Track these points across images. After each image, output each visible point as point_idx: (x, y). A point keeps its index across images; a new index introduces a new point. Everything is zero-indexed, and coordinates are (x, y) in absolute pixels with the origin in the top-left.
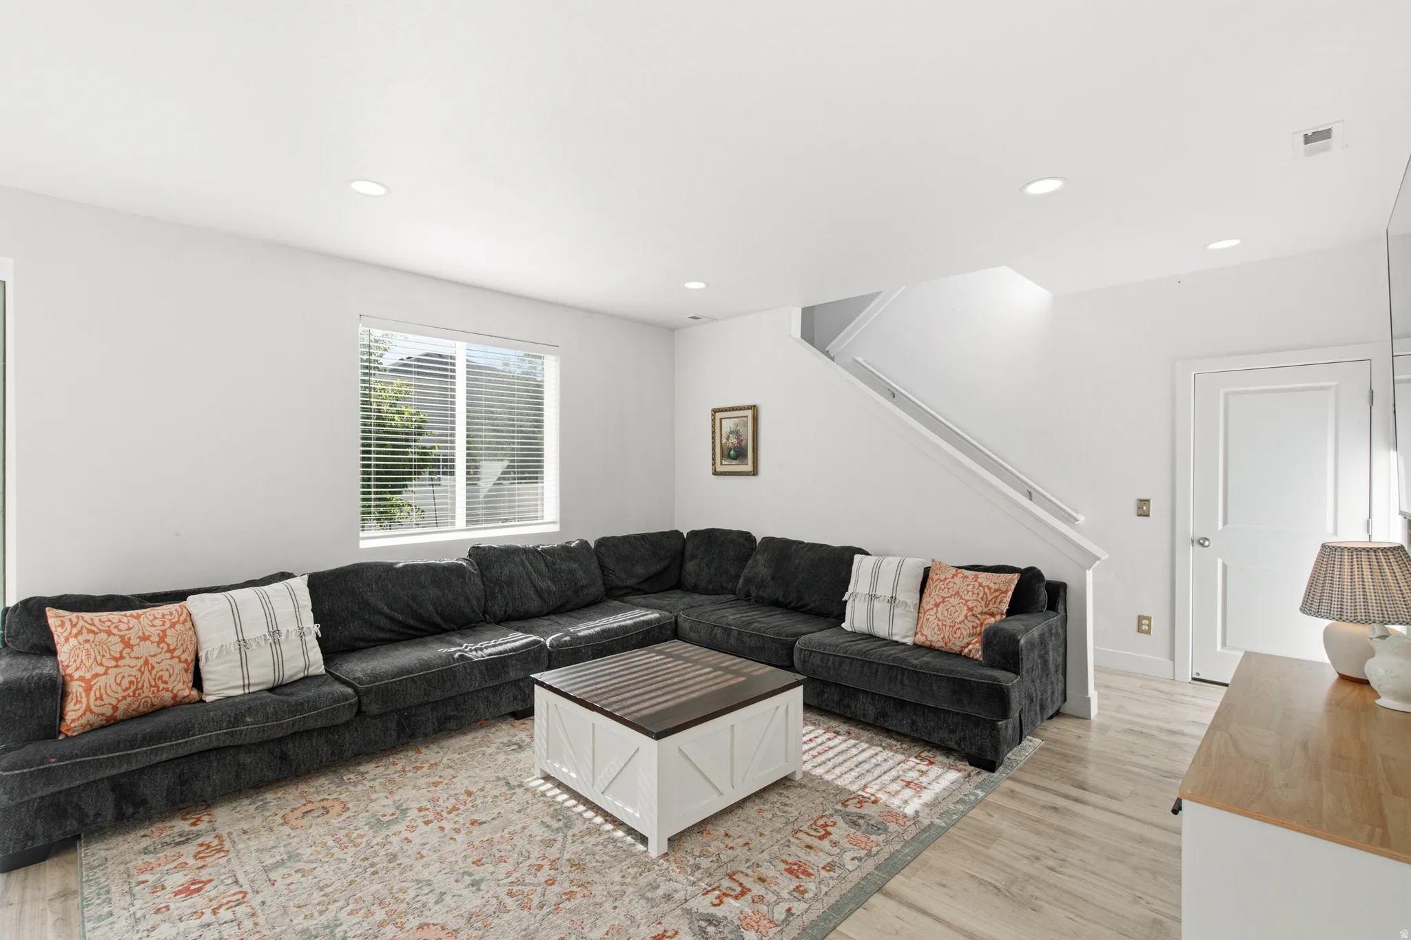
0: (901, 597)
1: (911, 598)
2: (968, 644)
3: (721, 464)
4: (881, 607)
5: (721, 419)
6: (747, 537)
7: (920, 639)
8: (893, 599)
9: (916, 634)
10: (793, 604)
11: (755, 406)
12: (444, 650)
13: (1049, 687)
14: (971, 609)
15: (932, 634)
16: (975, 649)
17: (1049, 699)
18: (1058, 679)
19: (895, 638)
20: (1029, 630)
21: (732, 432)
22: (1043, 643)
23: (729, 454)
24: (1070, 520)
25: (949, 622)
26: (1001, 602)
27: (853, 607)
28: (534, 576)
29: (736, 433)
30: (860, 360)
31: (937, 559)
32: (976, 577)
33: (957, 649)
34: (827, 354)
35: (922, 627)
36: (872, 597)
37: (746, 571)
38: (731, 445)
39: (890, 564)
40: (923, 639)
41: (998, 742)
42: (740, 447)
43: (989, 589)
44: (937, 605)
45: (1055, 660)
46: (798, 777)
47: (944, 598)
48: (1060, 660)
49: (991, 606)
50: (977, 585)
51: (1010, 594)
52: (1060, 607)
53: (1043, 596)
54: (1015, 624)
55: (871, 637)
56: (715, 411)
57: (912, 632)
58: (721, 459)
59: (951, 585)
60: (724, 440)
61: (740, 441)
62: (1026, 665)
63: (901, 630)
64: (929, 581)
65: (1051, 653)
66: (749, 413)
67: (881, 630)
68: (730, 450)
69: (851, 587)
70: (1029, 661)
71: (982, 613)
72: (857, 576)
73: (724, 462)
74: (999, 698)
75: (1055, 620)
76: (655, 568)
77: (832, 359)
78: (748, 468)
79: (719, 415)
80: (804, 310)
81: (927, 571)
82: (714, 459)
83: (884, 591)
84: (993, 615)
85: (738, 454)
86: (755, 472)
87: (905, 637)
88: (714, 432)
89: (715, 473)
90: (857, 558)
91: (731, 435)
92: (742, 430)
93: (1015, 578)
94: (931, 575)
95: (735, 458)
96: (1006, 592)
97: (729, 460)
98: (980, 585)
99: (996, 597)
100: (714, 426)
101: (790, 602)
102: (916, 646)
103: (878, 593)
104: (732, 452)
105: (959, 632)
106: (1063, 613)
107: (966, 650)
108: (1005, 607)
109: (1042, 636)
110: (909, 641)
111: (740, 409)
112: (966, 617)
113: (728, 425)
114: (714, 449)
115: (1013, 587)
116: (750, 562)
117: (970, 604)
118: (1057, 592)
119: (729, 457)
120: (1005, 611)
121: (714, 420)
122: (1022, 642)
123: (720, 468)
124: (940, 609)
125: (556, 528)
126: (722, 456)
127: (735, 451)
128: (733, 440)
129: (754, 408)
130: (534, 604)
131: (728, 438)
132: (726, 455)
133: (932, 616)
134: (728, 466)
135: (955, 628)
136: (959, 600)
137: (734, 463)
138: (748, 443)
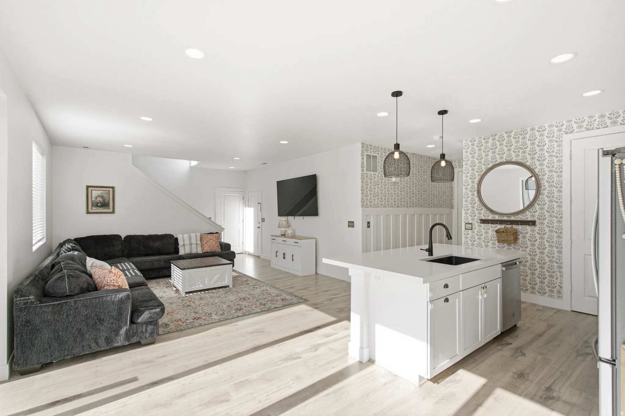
1: (200, 243)
2: (217, 249)
3: (92, 209)
4: (194, 246)
5: (92, 190)
6: (119, 236)
7: (204, 251)
8: (196, 244)
9: (202, 250)
15: (207, 249)
16: (219, 250)
19: (198, 253)
23: (97, 205)
25: (211, 245)
27: (181, 249)
29: (101, 197)
31: (201, 233)
33: (214, 251)
35: (203, 248)
36: (185, 245)
38: (98, 201)
39: (193, 235)
42: (105, 202)
44: (206, 243)
47: (208, 241)
50: (214, 236)
55: (191, 254)
56: (88, 187)
58: (92, 207)
59: (208, 238)
60: (93, 199)
61: (104, 200)
63: (199, 250)
64: (202, 238)
66: (110, 189)
67: (194, 252)
68: (98, 203)
71: (218, 242)
73: (93, 208)
78: (111, 210)
79: (90, 189)
80: (132, 155)
82: (87, 207)
83: (194, 242)
85: (105, 205)
86: (113, 212)
87: (200, 252)
88: (87, 195)
89: (88, 213)
91: (98, 197)
92: (105, 196)
93: (219, 234)
97: (97, 207)
100: (87, 193)
103: (192, 243)
104: (99, 204)
105: (214, 247)
107: (216, 251)
110: (201, 252)
111: (104, 187)
112: (215, 243)
113: (96, 193)
114: (87, 203)
117: (215, 241)
121: (87, 190)
123: (90, 211)
124: (208, 243)
127: (101, 203)
128: (100, 199)
129: (113, 188)
131: (96, 198)
132: (96, 205)
133: (205, 245)
134: (95, 210)
135: (213, 246)
136: (212, 240)
137: (100, 208)
138: (109, 201)
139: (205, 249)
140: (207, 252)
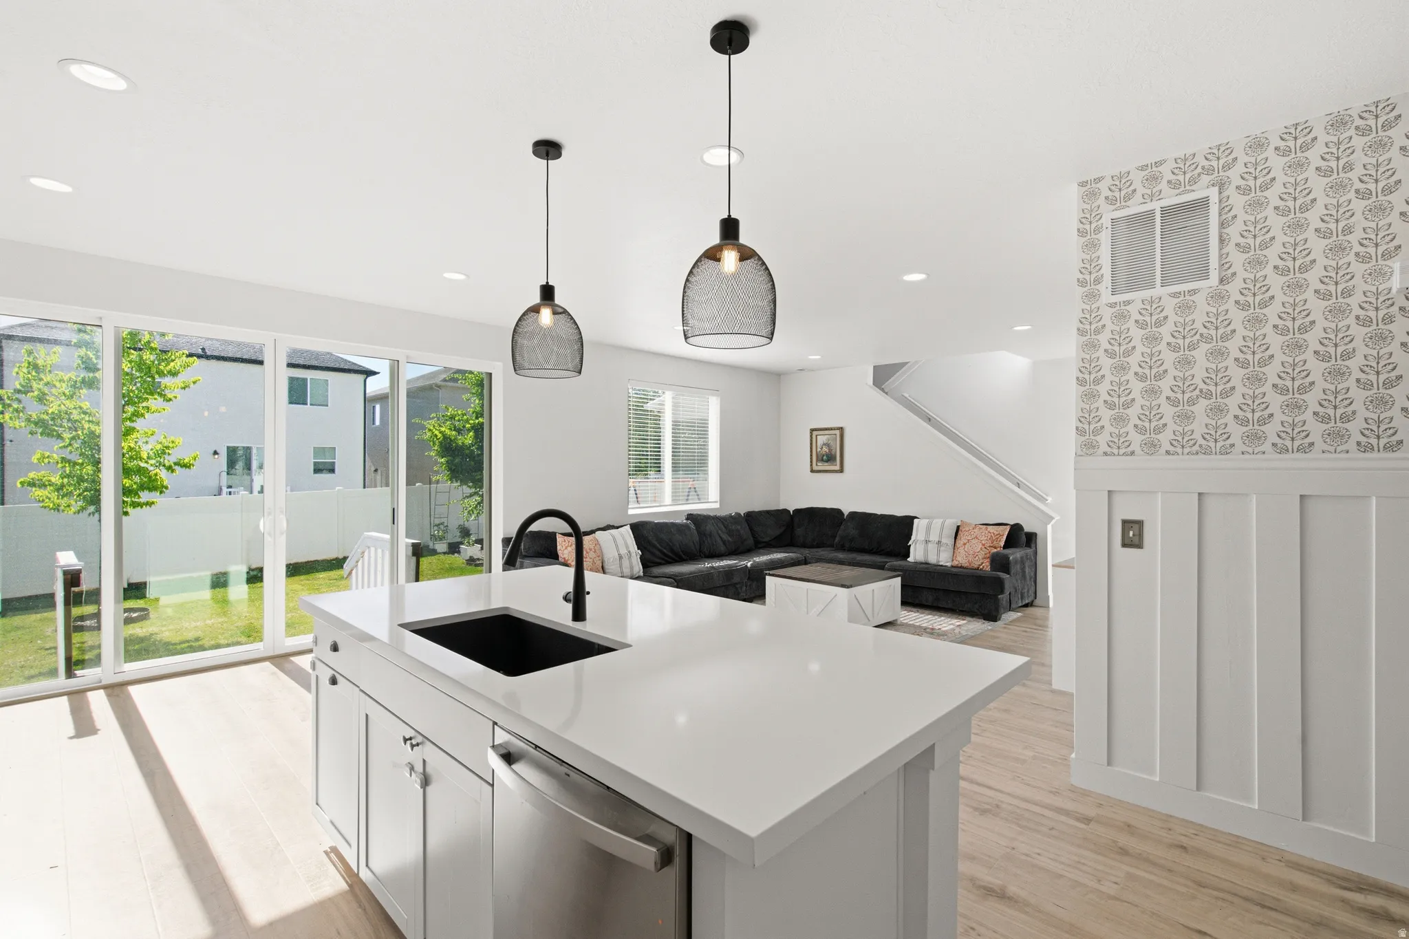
0: (944, 541)
1: (950, 541)
2: (982, 563)
3: (817, 465)
4: (932, 547)
5: (816, 436)
6: (838, 512)
7: (955, 563)
8: (939, 542)
9: (953, 560)
10: (875, 550)
11: (842, 428)
12: (707, 565)
13: (1026, 587)
14: (984, 545)
15: (962, 559)
16: (986, 566)
17: (1026, 594)
18: (1031, 585)
19: (941, 564)
20: (1015, 554)
21: (824, 444)
22: (1022, 562)
23: (823, 458)
24: (1042, 499)
25: (971, 553)
26: (1000, 541)
27: (915, 549)
28: (720, 532)
29: (827, 445)
30: (907, 395)
31: (964, 520)
32: (987, 529)
33: (976, 566)
34: (883, 390)
35: (956, 557)
36: (927, 542)
37: (840, 532)
39: (937, 523)
40: (957, 563)
41: (999, 606)
42: (831, 454)
43: (994, 534)
44: (965, 544)
45: (1029, 573)
46: (899, 622)
47: (968, 541)
48: (1032, 574)
49: (995, 542)
50: (987, 532)
51: (1005, 537)
52: (1033, 545)
53: (1024, 538)
54: (1007, 551)
55: (926, 563)
56: (812, 430)
57: (950, 560)
58: (817, 462)
59: (972, 533)
61: (830, 450)
62: (1013, 571)
63: (944, 558)
64: (960, 532)
65: (1027, 568)
66: (838, 432)
67: (932, 559)
68: (823, 456)
69: (913, 537)
70: (1015, 569)
71: (990, 547)
72: (917, 531)
74: (999, 585)
75: (1029, 551)
76: (778, 532)
77: (886, 393)
78: (837, 468)
79: (815, 433)
80: (874, 367)
81: (958, 527)
82: (811, 462)
83: (934, 537)
84: (995, 548)
85: (830, 458)
86: (841, 471)
87: (946, 562)
88: (811, 444)
89: (812, 471)
90: (916, 521)
92: (832, 443)
93: (1008, 528)
94: (960, 528)
95: (827, 461)
96: (1003, 535)
98: (989, 532)
99: (997, 538)
100: (811, 440)
101: (873, 549)
102: (952, 566)
103: (931, 539)
104: (825, 457)
105: (977, 557)
106: (1034, 549)
107: (982, 567)
108: (1002, 544)
109: (1022, 558)
110: (949, 564)
111: (831, 429)
112: (981, 549)
113: (822, 439)
114: (811, 455)
115: (1007, 533)
116: (842, 527)
117: (983, 542)
118: (1031, 539)
119: (822, 460)
120: (1002, 546)
121: (811, 436)
122: (1011, 558)
123: (815, 468)
124: (967, 546)
125: (717, 506)
126: (817, 461)
128: (825, 449)
129: (841, 429)
130: (722, 549)
131: (822, 448)
132: (821, 459)
133: (961, 550)
134: (821, 466)
135: (975, 555)
136: (977, 541)
137: (826, 464)
138: (836, 452)
139: (959, 558)
140: (961, 567)
